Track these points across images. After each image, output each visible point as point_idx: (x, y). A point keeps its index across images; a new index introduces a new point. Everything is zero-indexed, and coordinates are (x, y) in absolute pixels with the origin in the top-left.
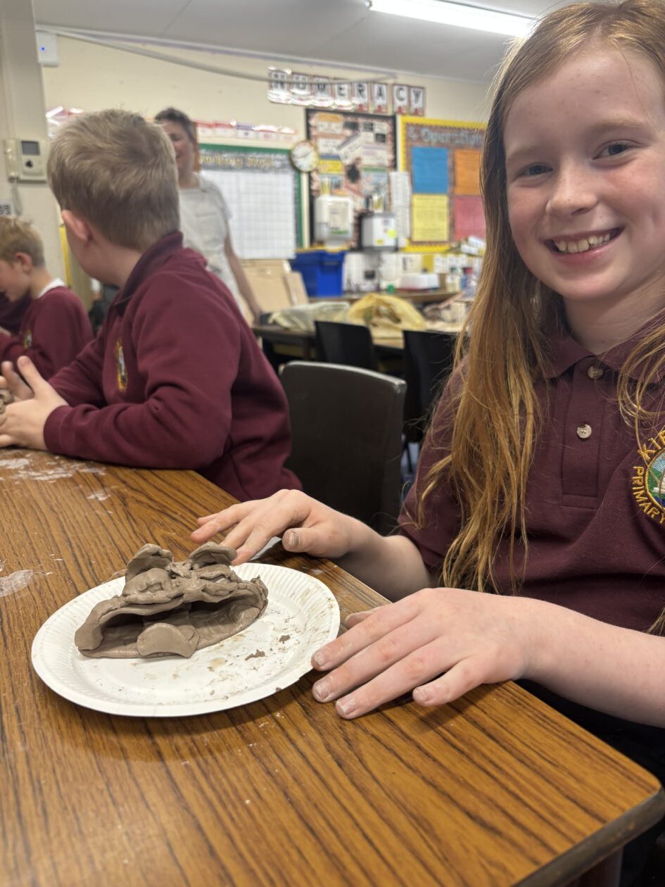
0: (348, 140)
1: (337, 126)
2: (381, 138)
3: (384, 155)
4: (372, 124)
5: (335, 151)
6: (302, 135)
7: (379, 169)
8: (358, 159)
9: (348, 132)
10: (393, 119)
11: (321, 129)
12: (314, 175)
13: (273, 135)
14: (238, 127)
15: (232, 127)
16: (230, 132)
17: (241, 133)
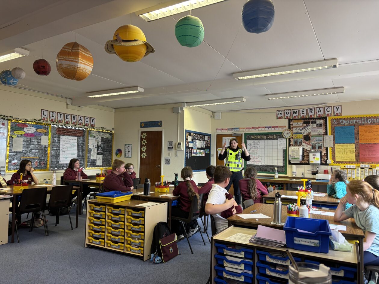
0: (305, 127)
1: (301, 123)
2: (320, 125)
3: (321, 131)
4: (316, 121)
5: (300, 131)
6: (287, 127)
7: (320, 136)
8: (309, 133)
9: (305, 125)
10: (326, 118)
11: (294, 125)
12: (291, 139)
13: (277, 128)
14: (266, 127)
15: (264, 127)
16: (263, 129)
17: (267, 129)
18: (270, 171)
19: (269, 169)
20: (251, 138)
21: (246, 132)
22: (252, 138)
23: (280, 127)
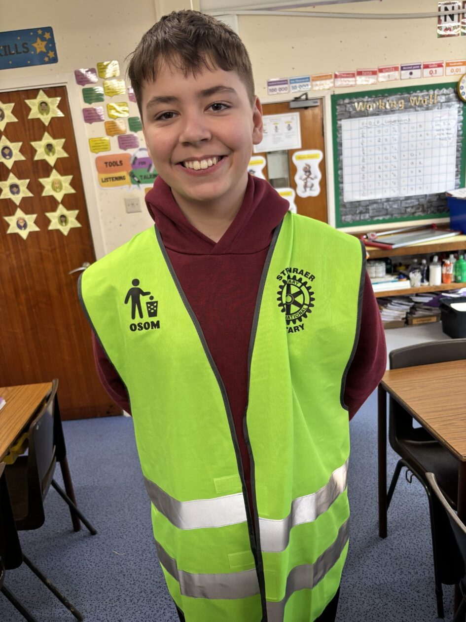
13: (440, 70)
14: (402, 69)
15: (396, 69)
16: (396, 74)
17: (405, 74)
18: (414, 213)
19: (412, 207)
20: (354, 109)
21: (338, 92)
22: (358, 109)
23: (448, 65)
